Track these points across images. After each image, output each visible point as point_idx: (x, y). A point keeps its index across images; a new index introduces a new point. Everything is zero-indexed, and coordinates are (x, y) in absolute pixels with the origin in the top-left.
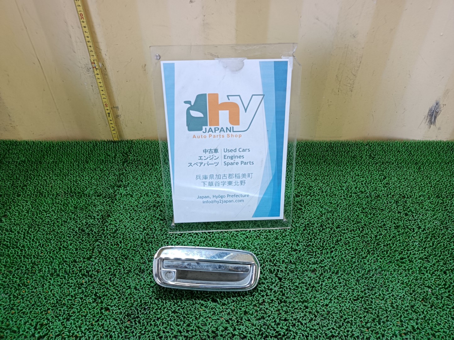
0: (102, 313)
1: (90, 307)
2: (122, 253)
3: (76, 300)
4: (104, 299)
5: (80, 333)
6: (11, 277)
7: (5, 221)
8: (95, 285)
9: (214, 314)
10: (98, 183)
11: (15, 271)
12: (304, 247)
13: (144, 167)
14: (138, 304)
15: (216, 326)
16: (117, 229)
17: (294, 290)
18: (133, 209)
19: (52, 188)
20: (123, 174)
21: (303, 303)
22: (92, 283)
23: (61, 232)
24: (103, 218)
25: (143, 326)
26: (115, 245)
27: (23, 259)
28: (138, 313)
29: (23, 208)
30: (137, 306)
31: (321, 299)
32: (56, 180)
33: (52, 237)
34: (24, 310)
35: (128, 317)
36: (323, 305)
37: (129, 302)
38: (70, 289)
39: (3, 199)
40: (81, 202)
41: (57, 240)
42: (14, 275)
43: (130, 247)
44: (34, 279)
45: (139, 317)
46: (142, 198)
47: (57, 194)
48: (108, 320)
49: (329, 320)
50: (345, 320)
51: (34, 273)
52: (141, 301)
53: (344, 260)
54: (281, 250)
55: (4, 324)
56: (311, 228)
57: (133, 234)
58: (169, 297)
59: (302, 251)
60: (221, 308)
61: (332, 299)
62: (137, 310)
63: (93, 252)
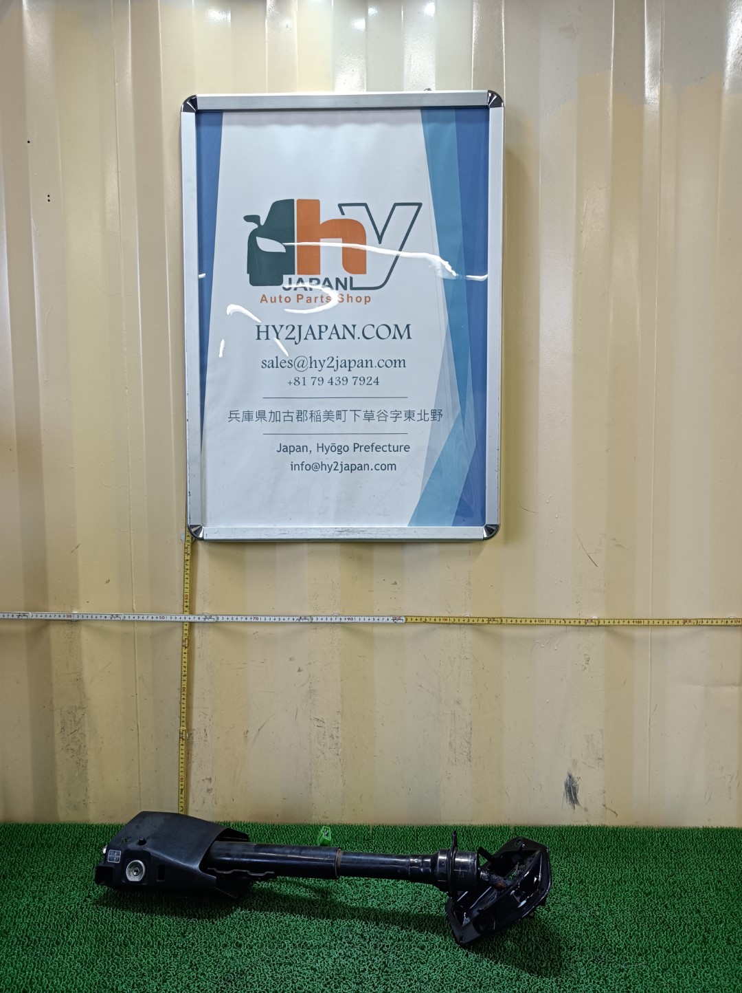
9: (312, 980)
17: (398, 961)
28: (235, 978)
36: (426, 974)
52: (237, 969)
62: (234, 975)
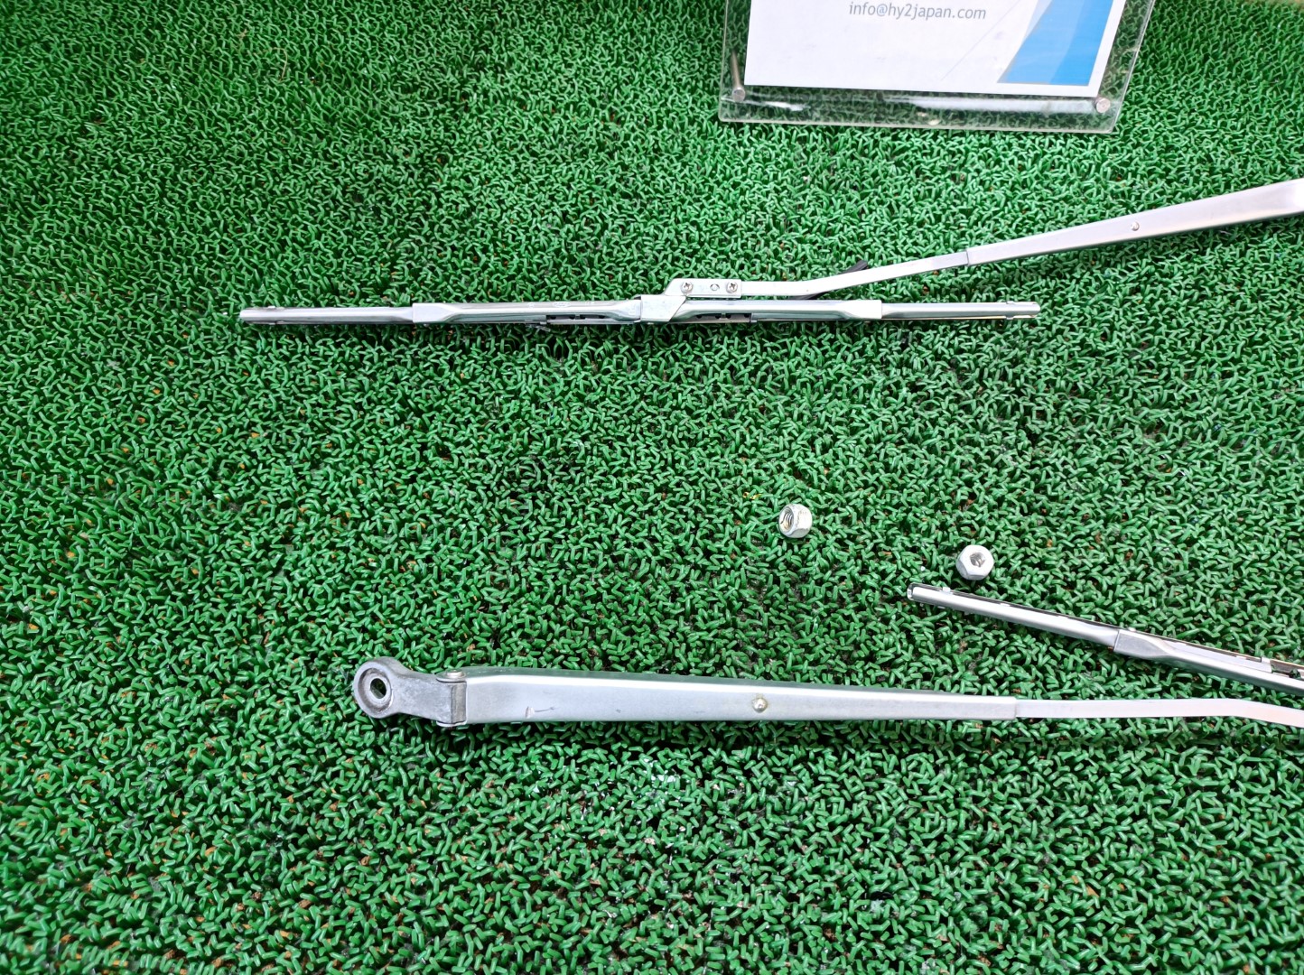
0: (424, 458)
1: (385, 435)
2: (490, 285)
3: (342, 408)
4: (431, 419)
5: (355, 507)
6: (127, 310)
7: (95, 133)
8: (403, 373)
10: (406, 47)
11: (139, 295)
12: (1130, 348)
13: (566, 12)
14: (544, 449)
15: (804, 551)
16: (473, 208)
18: (528, 147)
19: (248, 46)
20: (491, 24)
21: (1105, 525)
22: (390, 364)
23: (285, 192)
24: (423, 163)
25: (560, 517)
26: (465, 256)
27: (161, 260)
29: (155, 99)
30: (541, 453)
31: (1173, 523)
32: (260, 18)
33: (256, 205)
34: (175, 416)
35: (510, 481)
37: (514, 439)
38: (321, 375)
39: (84, 62)
40: (347, 103)
41: (273, 215)
42: (136, 306)
43: (519, 270)
44: (203, 326)
45: (547, 488)
46: (557, 116)
47: (266, 66)
48: (445, 485)
49: (1196, 587)
50: (1249, 594)
51: (202, 311)
53: (1269, 407)
54: (1043, 346)
55: (113, 448)
56: (1160, 288)
57: (527, 230)
58: (649, 442)
59: (1119, 358)
60: (822, 499)
61: (1214, 523)
63: (392, 269)
